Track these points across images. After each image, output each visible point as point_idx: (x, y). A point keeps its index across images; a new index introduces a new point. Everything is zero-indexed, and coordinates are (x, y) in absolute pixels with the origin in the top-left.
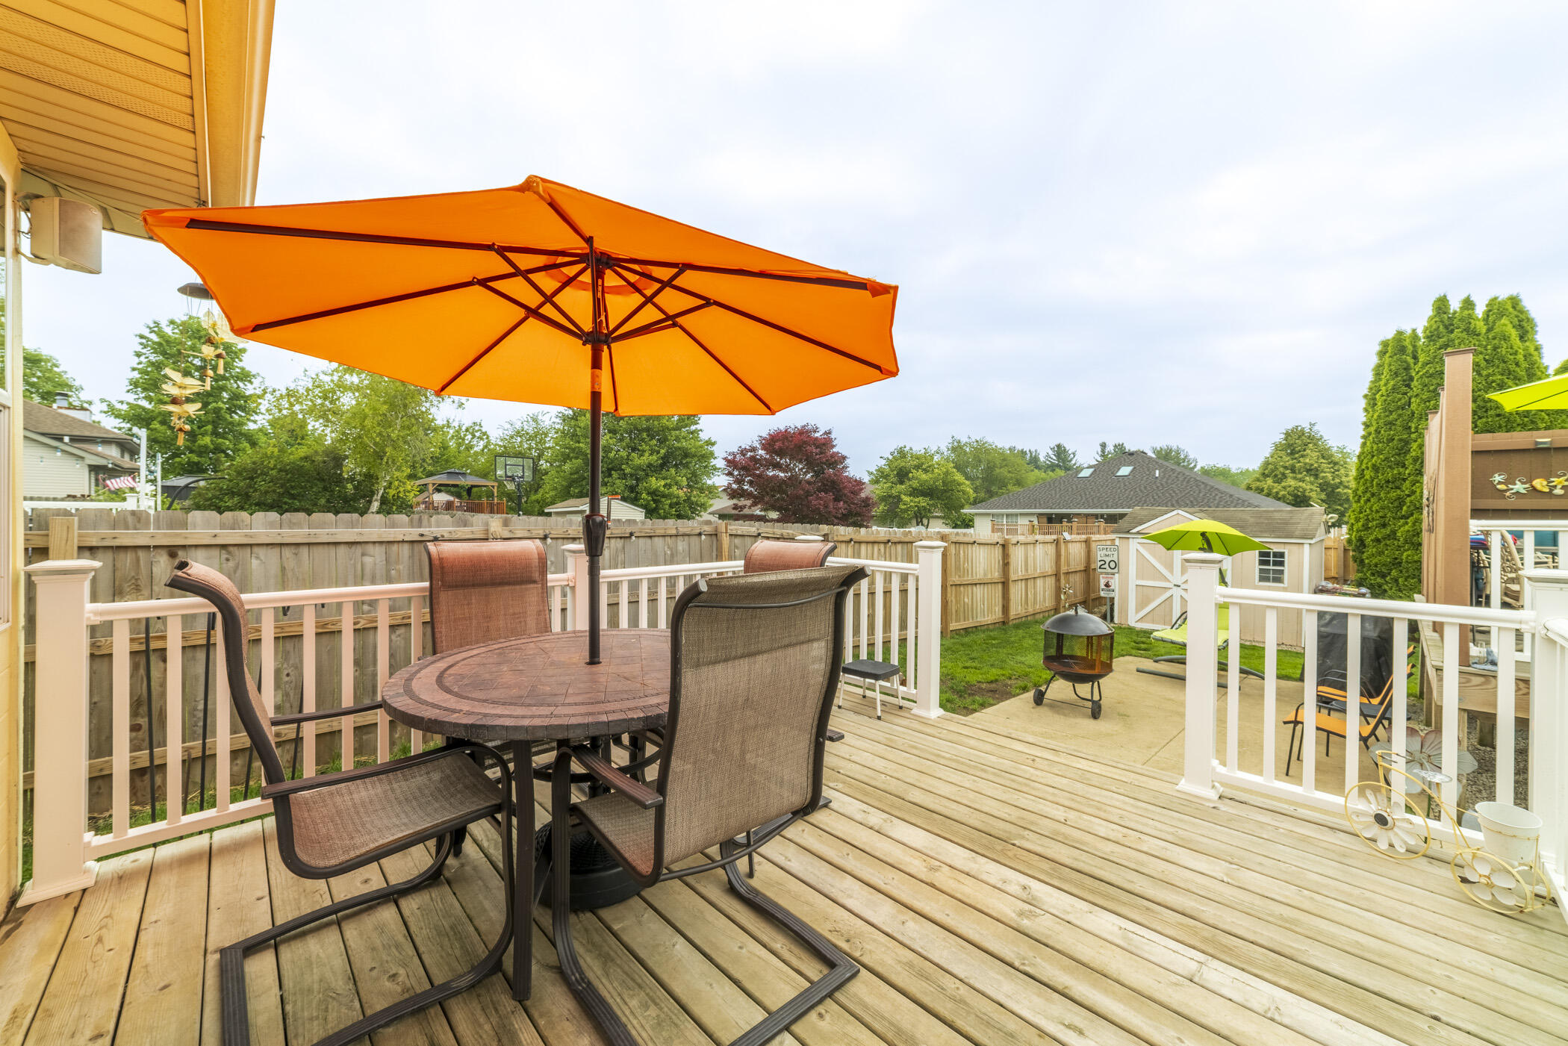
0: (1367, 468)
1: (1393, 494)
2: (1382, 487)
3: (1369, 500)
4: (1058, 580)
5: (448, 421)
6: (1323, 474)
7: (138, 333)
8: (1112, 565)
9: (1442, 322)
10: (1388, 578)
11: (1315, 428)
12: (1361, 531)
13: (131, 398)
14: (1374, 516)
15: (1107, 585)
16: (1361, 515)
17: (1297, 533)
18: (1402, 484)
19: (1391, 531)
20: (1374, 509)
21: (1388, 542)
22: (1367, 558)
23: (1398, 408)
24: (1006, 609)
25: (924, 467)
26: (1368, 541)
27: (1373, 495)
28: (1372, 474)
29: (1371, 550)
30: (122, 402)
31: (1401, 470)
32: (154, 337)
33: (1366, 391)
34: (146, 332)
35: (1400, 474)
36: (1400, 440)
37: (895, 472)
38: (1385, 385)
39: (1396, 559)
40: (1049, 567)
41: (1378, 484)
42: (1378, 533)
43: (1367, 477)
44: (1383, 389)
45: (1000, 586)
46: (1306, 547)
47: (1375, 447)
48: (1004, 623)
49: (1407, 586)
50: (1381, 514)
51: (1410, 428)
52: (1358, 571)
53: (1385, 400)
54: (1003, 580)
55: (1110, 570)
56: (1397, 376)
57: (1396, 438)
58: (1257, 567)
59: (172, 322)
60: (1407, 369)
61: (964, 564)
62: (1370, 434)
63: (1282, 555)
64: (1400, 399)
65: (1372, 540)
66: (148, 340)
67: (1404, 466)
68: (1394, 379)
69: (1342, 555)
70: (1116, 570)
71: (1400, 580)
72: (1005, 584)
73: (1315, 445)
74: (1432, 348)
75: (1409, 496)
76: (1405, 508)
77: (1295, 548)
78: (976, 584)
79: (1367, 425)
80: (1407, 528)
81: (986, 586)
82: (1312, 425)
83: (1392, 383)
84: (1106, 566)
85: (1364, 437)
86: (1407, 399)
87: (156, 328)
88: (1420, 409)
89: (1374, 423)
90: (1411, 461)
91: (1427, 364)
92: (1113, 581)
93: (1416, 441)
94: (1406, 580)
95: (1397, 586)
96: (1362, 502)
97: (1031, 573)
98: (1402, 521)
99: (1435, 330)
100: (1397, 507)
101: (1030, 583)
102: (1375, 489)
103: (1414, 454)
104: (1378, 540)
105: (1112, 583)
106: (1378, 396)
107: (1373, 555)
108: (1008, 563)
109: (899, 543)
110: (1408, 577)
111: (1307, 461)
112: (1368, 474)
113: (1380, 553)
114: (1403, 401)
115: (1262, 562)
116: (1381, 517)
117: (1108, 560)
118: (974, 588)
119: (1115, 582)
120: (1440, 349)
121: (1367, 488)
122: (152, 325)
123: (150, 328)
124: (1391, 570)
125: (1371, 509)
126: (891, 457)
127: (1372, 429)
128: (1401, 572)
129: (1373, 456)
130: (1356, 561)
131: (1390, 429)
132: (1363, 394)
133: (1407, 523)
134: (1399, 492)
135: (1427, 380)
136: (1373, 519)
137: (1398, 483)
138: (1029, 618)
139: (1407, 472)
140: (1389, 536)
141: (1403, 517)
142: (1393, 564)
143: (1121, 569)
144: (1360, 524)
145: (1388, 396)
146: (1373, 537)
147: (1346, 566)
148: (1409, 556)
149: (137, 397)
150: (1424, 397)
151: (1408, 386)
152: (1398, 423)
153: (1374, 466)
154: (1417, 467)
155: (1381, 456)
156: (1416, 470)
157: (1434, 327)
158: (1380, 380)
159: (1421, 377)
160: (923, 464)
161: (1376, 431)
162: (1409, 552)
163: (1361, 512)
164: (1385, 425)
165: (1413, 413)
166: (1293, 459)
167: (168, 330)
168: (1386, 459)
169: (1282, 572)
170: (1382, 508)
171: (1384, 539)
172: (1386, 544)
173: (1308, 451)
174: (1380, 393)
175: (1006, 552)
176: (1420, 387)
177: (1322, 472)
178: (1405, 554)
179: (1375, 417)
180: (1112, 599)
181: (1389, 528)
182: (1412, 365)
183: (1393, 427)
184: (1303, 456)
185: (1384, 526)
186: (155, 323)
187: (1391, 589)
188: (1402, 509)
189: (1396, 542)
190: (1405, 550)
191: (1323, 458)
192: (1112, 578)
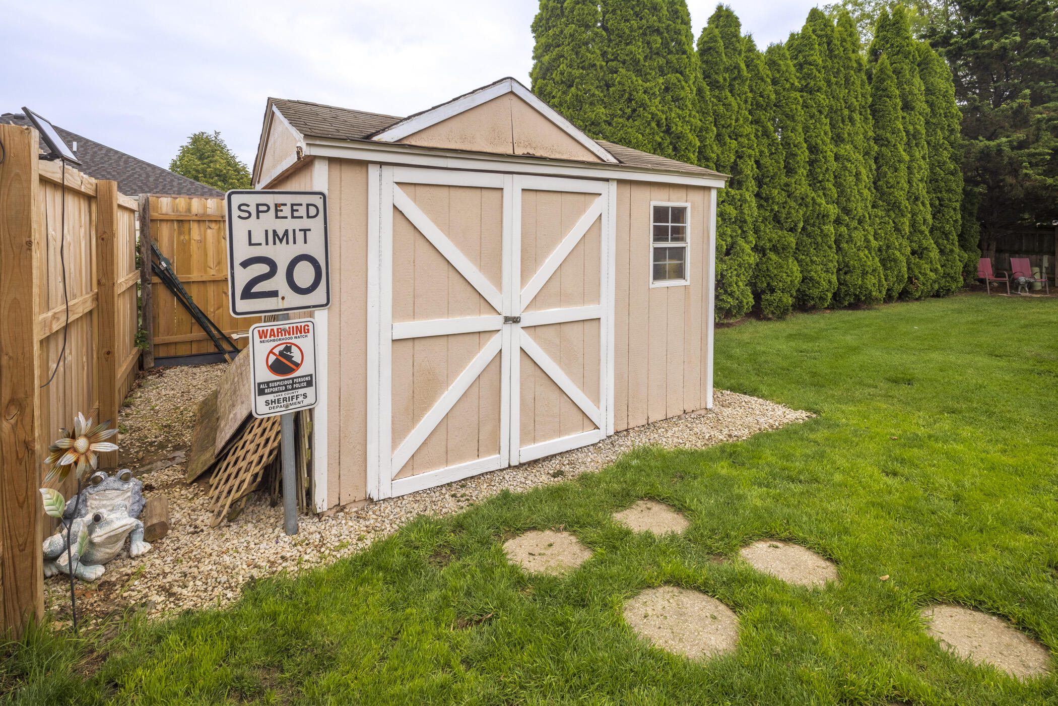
6: (230, 181)
8: (304, 274)
11: (220, 137)
46: (713, 198)
55: (293, 300)
58: (652, 245)
63: (682, 214)
70: (318, 296)
73: (221, 152)
77: (698, 199)
82: (217, 133)
84: (279, 282)
92: (305, 343)
115: (657, 233)
117: (282, 254)
119: (317, 345)
143: (339, 286)
166: (203, 164)
169: (682, 253)
173: (216, 158)
177: (230, 178)
184: (211, 162)
191: (229, 165)
192: (302, 331)
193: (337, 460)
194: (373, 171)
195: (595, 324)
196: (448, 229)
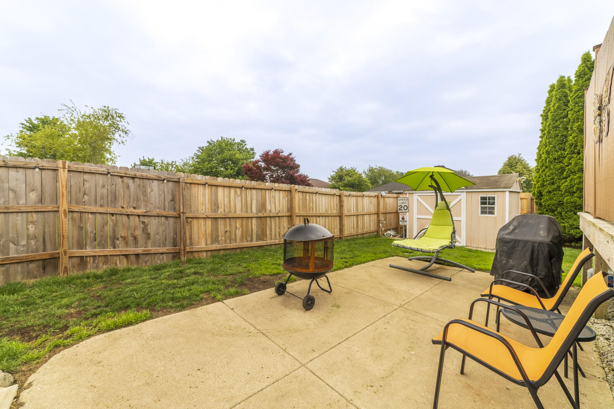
0: (543, 153)
1: (558, 166)
2: (551, 162)
3: (544, 171)
4: (378, 216)
5: (162, 161)
7: (21, 123)
8: (405, 208)
9: (587, 66)
10: (555, 213)
11: (521, 156)
12: (540, 187)
13: (18, 149)
14: (547, 178)
15: (403, 219)
16: (540, 179)
17: (502, 186)
18: (563, 160)
19: (557, 186)
20: (547, 175)
21: (555, 193)
22: (544, 202)
23: (561, 118)
24: (341, 230)
25: (350, 175)
26: (544, 193)
27: (547, 167)
28: (546, 156)
29: (545, 198)
30: (15, 151)
31: (563, 152)
32: (28, 124)
33: (542, 113)
34: (25, 122)
35: (562, 154)
36: (562, 135)
37: (338, 177)
38: (553, 106)
39: (560, 201)
40: (373, 209)
41: (549, 161)
42: (550, 188)
43: (543, 158)
44: (552, 109)
45: (338, 218)
46: (507, 193)
47: (547, 141)
48: (340, 238)
49: (567, 216)
50: (551, 177)
51: (568, 128)
52: (539, 210)
53: (553, 115)
54: (339, 215)
55: (404, 211)
56: (560, 101)
57: (560, 134)
58: (480, 206)
59: (37, 119)
60: (566, 96)
61: (310, 204)
62: (544, 134)
63: (494, 198)
64: (562, 113)
65: (546, 192)
66: (25, 125)
67: (564, 150)
68: (558, 102)
69: (530, 202)
70: (407, 211)
71: (563, 213)
72: (341, 217)
73: (521, 163)
74: (581, 82)
75: (567, 166)
76: (565, 173)
77: (500, 194)
78: (319, 216)
79: (542, 131)
80: (566, 184)
81: (327, 218)
82: (520, 154)
83: (557, 104)
84: (402, 208)
85: (541, 137)
86: (566, 112)
87: (30, 121)
88: (573, 117)
89: (547, 128)
90: (568, 146)
91: (578, 91)
93: (571, 135)
94: (566, 213)
95: (561, 216)
96: (540, 172)
97: (360, 211)
98: (563, 180)
99: (582, 71)
100: (561, 173)
101: (360, 218)
102: (548, 164)
103: (570, 142)
104: (550, 192)
105: (405, 217)
106: (549, 114)
107: (547, 200)
108: (342, 205)
109: (254, 189)
110: (568, 211)
111: (518, 170)
112: (544, 156)
113: (551, 199)
114: (564, 114)
115: (482, 203)
116: (551, 179)
117: (403, 205)
118: (318, 219)
119: (407, 217)
120: (585, 81)
121: (543, 164)
122: (27, 119)
123: (27, 121)
124: (557, 208)
125: (545, 175)
126: (337, 171)
127: (546, 132)
128: (563, 208)
129: (546, 146)
130: (537, 204)
131: (556, 130)
132: (540, 114)
133: (566, 181)
134: (561, 164)
135: (577, 100)
136: (547, 180)
137: (561, 160)
138: (359, 236)
139: (566, 153)
140: (556, 189)
141: (564, 178)
142: (559, 205)
143: (409, 209)
144: (539, 184)
145: (555, 112)
146: (547, 190)
147: (532, 208)
148: (568, 199)
149: (21, 149)
150: (576, 110)
151: (567, 105)
152: (561, 126)
153: (547, 151)
154: (572, 149)
155: (551, 146)
156: (572, 151)
157: (582, 69)
158: (549, 105)
159: (574, 99)
160: (350, 174)
161: (548, 132)
162: (568, 197)
163: (540, 178)
164: (553, 128)
165: (569, 120)
167: (36, 122)
168: (554, 147)
169: (493, 208)
170: (552, 174)
171: (553, 191)
172: (554, 194)
173: (518, 166)
174: (550, 112)
175: (341, 200)
176: (574, 104)
177: (524, 174)
178: (566, 198)
179: (547, 124)
180: (405, 226)
181: (556, 185)
182: (569, 94)
183: (558, 129)
185: (553, 184)
186: (29, 119)
187: (557, 218)
188: (563, 174)
189: (560, 192)
190: (566, 197)
192: (405, 215)
193: (410, 233)
194: (414, 194)
195: (460, 221)
196: (426, 202)
